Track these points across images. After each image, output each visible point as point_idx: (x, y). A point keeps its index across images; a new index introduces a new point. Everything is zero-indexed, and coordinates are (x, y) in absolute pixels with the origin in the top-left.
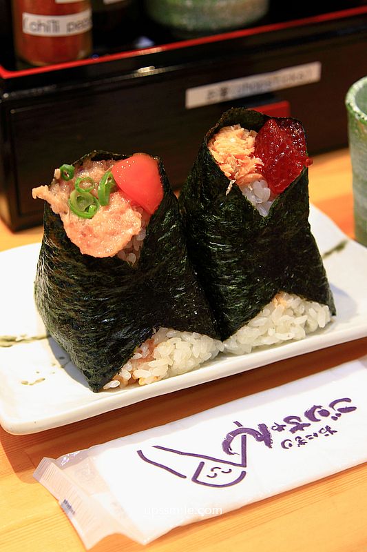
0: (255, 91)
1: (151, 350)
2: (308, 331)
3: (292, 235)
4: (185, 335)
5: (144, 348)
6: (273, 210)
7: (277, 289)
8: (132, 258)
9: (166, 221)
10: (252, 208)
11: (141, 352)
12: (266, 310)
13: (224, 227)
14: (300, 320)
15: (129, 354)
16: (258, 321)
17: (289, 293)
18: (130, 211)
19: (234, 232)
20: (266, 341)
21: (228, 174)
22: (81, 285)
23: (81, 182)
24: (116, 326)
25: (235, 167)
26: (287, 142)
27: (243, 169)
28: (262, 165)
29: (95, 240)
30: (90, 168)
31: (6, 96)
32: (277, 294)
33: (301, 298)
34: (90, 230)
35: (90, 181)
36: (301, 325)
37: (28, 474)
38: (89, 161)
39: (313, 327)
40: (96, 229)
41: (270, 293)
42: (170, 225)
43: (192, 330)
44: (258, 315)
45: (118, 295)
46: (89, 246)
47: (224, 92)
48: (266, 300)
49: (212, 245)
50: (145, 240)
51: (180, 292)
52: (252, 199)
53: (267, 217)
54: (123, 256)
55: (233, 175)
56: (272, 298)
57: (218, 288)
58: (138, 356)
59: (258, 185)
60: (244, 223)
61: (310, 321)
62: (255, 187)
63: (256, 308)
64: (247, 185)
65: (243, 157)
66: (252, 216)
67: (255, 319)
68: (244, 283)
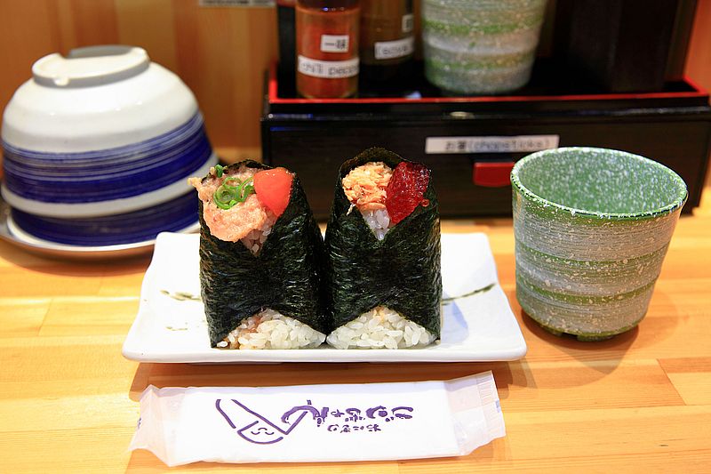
0: (492, 149)
1: (257, 325)
2: (402, 344)
4: (288, 320)
5: (251, 321)
6: (388, 236)
7: (379, 303)
8: (256, 248)
9: (291, 225)
10: (369, 230)
11: (247, 324)
12: (363, 317)
14: (399, 333)
15: (238, 323)
16: (356, 324)
17: (390, 308)
18: (258, 210)
19: (350, 247)
20: (359, 343)
21: (350, 198)
22: (212, 260)
23: (232, 181)
24: (233, 299)
25: (358, 194)
27: (367, 197)
28: (385, 198)
29: (223, 226)
30: (244, 172)
31: (271, 116)
32: (378, 307)
33: (400, 315)
34: (221, 217)
35: (240, 182)
36: (396, 338)
37: (137, 394)
38: (244, 167)
39: (408, 343)
40: (226, 218)
41: (372, 304)
42: (293, 229)
43: (294, 317)
44: (356, 319)
45: (240, 275)
46: (216, 230)
47: (462, 145)
48: (366, 309)
49: (333, 255)
50: (269, 236)
51: (292, 284)
52: (372, 224)
53: (381, 241)
54: (248, 245)
55: (355, 201)
56: (372, 308)
57: (331, 290)
58: (244, 326)
59: (379, 213)
60: (359, 241)
61: (405, 336)
62: (377, 214)
63: (355, 313)
64: (368, 211)
65: (369, 187)
66: (367, 237)
67: (353, 322)
68: (351, 291)
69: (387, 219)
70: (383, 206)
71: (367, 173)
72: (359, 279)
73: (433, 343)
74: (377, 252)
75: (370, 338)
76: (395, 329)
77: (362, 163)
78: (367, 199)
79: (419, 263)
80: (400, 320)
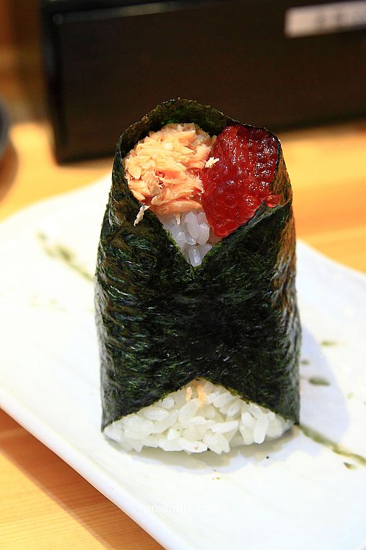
3: (240, 300)
6: (208, 259)
7: (195, 374)
10: (175, 250)
12: (169, 400)
13: (129, 268)
14: (231, 426)
16: (156, 412)
17: (215, 382)
19: (142, 279)
21: (140, 197)
25: (152, 188)
26: (243, 165)
27: (168, 191)
28: (200, 191)
32: (194, 381)
33: (232, 393)
36: (225, 434)
39: (246, 439)
41: (183, 376)
44: (156, 404)
48: (173, 385)
52: (179, 238)
53: (197, 268)
55: (148, 199)
56: (184, 384)
59: (191, 219)
60: (158, 269)
61: (242, 429)
62: (187, 220)
63: (154, 393)
64: (172, 214)
65: (173, 175)
66: (172, 262)
67: (150, 407)
68: (146, 353)
69: (205, 229)
70: (198, 205)
71: (168, 145)
72: (161, 333)
73: (288, 434)
74: (191, 287)
75: (182, 436)
76: (224, 417)
77: (156, 126)
78: (170, 195)
79: (264, 301)
80: (233, 402)
